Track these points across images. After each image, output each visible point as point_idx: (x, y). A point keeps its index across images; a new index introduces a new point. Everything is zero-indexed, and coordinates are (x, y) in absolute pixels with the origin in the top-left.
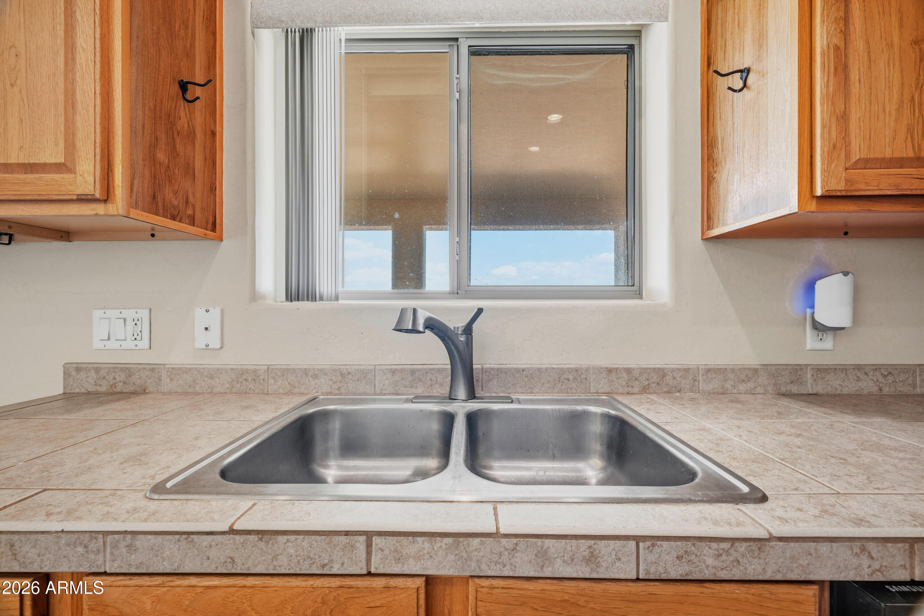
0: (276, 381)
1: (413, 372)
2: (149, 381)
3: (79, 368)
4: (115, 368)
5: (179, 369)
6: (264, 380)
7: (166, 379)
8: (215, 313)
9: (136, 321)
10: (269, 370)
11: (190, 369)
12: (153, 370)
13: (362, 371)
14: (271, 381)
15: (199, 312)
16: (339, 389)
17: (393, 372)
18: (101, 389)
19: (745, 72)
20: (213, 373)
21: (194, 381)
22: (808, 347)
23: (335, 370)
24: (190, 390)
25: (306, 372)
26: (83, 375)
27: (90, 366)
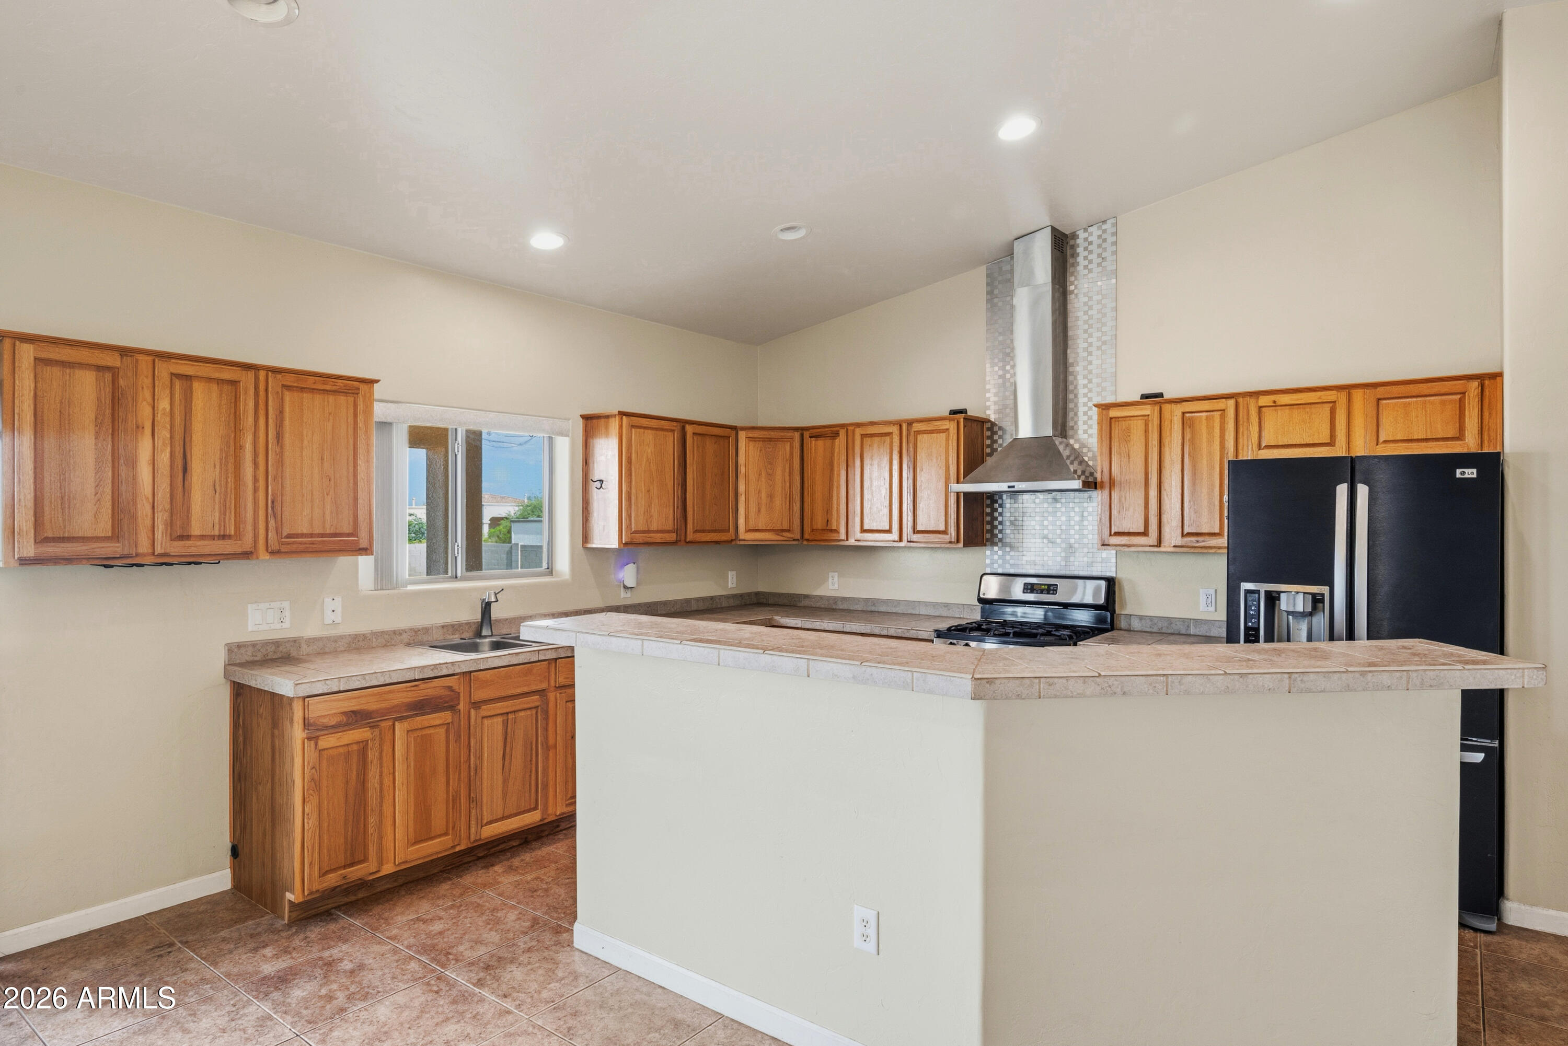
0: (377, 640)
1: (453, 626)
2: (292, 649)
3: (240, 646)
4: (266, 643)
5: (314, 638)
6: (370, 640)
7: (304, 647)
8: (338, 600)
9: (282, 610)
10: (374, 634)
11: (321, 638)
12: (295, 641)
13: (426, 628)
14: (374, 640)
15: (328, 600)
16: (414, 640)
17: (443, 627)
18: (256, 659)
19: (601, 481)
20: (336, 639)
21: (324, 646)
22: (622, 596)
23: (411, 629)
24: (322, 651)
25: (394, 632)
26: (243, 651)
27: (248, 643)
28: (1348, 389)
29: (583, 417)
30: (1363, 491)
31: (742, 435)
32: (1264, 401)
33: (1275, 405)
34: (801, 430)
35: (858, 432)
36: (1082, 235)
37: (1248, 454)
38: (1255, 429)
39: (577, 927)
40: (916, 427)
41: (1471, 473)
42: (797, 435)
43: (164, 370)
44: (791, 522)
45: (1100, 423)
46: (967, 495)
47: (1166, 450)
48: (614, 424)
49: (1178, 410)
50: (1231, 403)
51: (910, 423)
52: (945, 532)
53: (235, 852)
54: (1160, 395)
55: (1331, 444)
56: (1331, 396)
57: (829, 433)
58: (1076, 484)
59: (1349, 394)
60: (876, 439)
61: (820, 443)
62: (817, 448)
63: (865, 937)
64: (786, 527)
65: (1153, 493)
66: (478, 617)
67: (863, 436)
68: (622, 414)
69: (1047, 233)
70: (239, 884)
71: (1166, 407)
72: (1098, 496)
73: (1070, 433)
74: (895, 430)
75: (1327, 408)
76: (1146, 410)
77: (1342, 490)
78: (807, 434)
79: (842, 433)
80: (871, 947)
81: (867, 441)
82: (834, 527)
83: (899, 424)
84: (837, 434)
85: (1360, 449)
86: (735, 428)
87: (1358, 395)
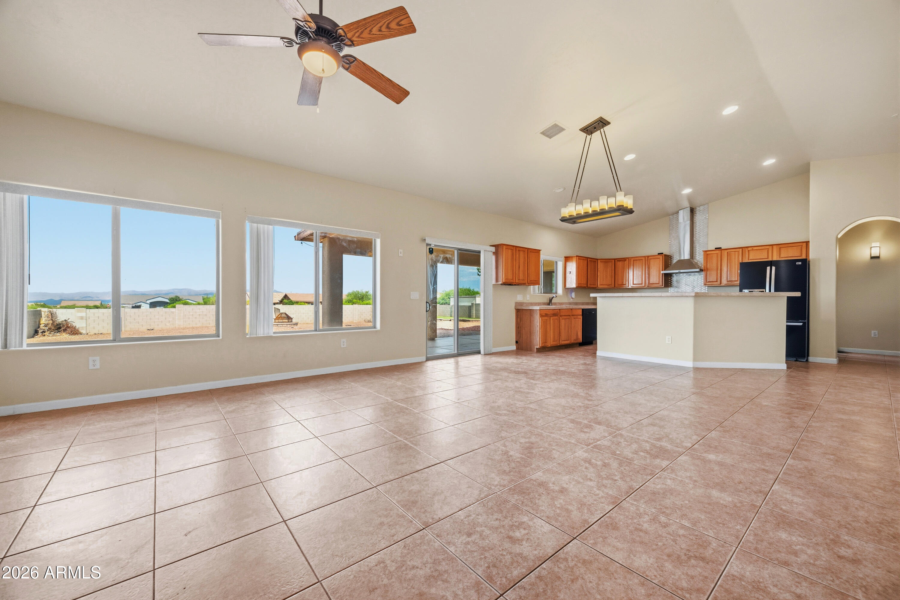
4: (520, 301)
8: (529, 295)
9: (522, 296)
12: (523, 303)
13: (540, 303)
15: (527, 295)
17: (543, 303)
19: (570, 272)
26: (518, 303)
28: (772, 245)
29: (565, 257)
30: (774, 268)
31: (599, 261)
32: (750, 249)
33: (753, 250)
34: (615, 259)
35: (632, 260)
36: (698, 208)
37: (746, 260)
38: (747, 256)
39: (597, 352)
40: (650, 258)
41: (800, 263)
42: (613, 261)
43: (517, 249)
44: (612, 283)
45: (704, 255)
46: (665, 274)
47: (723, 261)
48: (574, 259)
49: (726, 252)
50: (741, 249)
51: (648, 257)
52: (659, 284)
53: (517, 342)
54: (721, 248)
55: (768, 258)
56: (767, 247)
57: (623, 260)
58: (698, 270)
59: (772, 247)
60: (638, 261)
61: (621, 263)
62: (620, 264)
63: (669, 341)
64: (610, 284)
65: (719, 272)
66: (549, 302)
67: (634, 260)
68: (577, 256)
69: (689, 209)
70: (517, 348)
71: (723, 251)
72: (703, 273)
73: (694, 258)
74: (644, 258)
75: (766, 250)
76: (717, 252)
77: (768, 268)
78: (616, 261)
79: (627, 260)
80: (670, 342)
81: (635, 262)
82: (625, 283)
83: (645, 257)
84: (626, 260)
85: (775, 258)
86: (597, 259)
87: (775, 247)
